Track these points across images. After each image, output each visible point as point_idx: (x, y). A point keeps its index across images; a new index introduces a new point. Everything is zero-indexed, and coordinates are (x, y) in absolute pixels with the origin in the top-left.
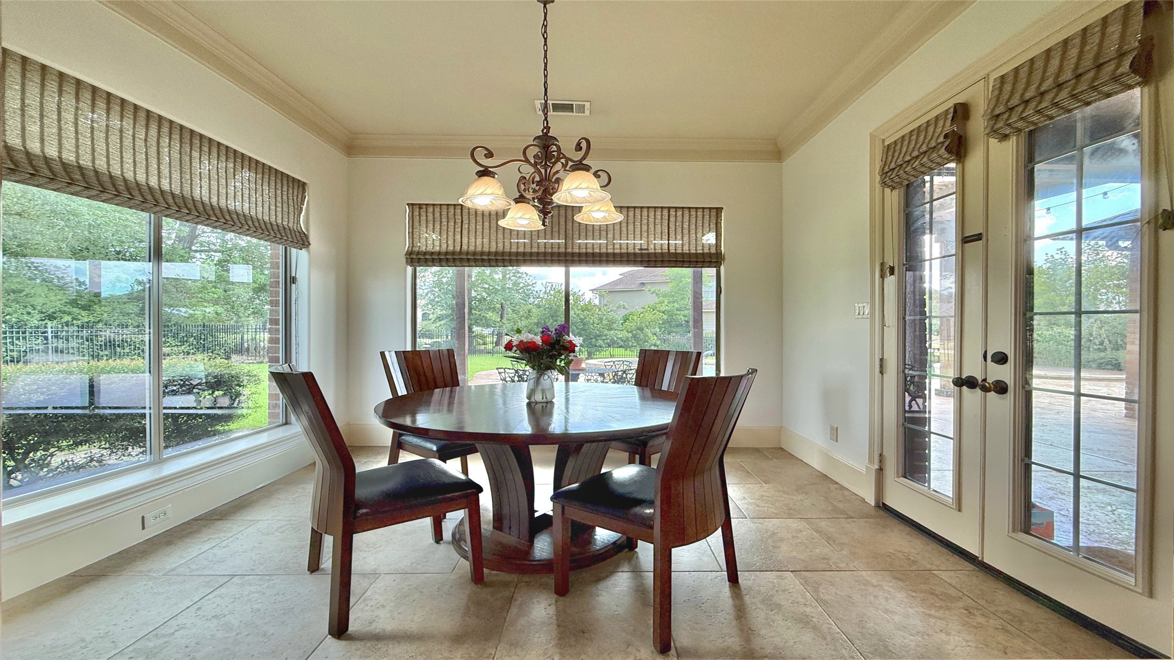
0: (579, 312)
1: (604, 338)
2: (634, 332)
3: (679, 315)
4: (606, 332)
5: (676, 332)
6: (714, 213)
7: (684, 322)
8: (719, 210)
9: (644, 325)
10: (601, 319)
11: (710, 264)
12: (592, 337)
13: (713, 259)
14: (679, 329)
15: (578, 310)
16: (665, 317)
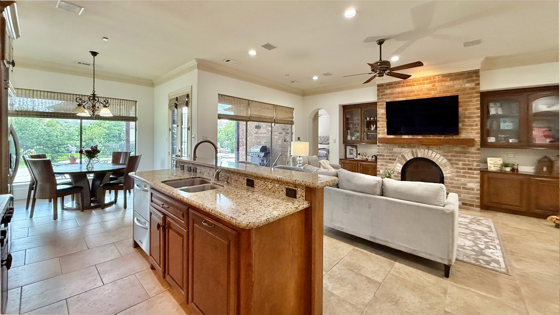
0: (46, 127)
1: (66, 146)
2: (87, 142)
3: (115, 130)
4: (66, 142)
5: (113, 141)
6: (134, 102)
7: (117, 134)
8: (136, 102)
9: (94, 137)
10: (63, 133)
11: (133, 121)
12: (55, 145)
13: (134, 119)
14: (115, 139)
15: (45, 126)
16: (107, 131)
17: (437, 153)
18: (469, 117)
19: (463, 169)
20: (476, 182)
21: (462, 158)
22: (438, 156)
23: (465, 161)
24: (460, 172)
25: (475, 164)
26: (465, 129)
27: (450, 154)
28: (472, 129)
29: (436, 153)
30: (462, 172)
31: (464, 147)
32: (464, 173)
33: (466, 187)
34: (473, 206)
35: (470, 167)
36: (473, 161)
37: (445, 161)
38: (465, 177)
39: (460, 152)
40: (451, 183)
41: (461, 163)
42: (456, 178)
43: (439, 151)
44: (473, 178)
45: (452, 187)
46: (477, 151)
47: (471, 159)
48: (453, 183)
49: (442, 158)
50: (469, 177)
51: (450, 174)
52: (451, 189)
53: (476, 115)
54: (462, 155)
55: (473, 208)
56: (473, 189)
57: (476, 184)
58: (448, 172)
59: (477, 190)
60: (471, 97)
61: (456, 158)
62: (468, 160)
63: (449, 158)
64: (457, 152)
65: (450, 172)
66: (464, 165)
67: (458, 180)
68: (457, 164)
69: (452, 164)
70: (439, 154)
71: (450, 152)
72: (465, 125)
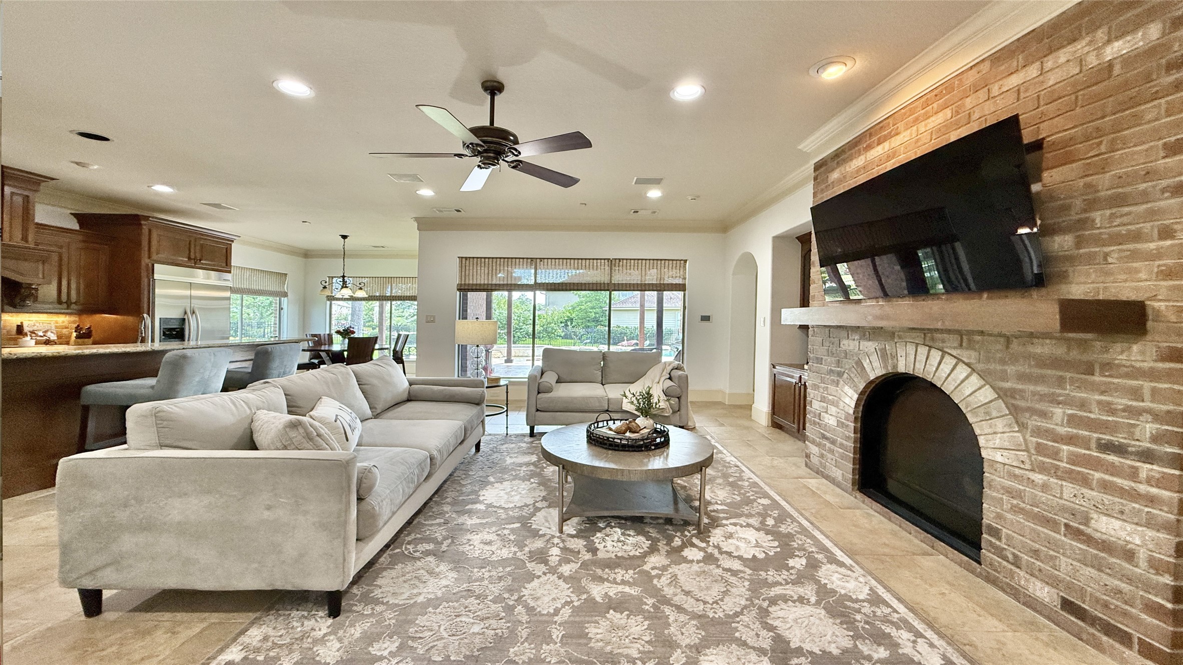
17: (959, 360)
18: (1120, 201)
19: (1070, 440)
20: (1150, 523)
21: (1069, 390)
22: (962, 371)
23: (1083, 405)
24: (1055, 455)
25: (1150, 428)
26: (1090, 259)
27: (1011, 369)
28: (1135, 255)
29: (954, 361)
30: (1064, 456)
31: (1086, 341)
32: (1074, 460)
33: (1089, 531)
34: (1125, 639)
35: (1119, 438)
36: (1136, 413)
37: (987, 394)
38: (1085, 482)
39: (1056, 363)
40: (1009, 491)
41: (1058, 412)
42: (1038, 478)
43: (965, 355)
44: (1134, 496)
45: (1016, 510)
46: (1161, 365)
47: (1122, 402)
48: (1019, 495)
49: (975, 380)
50: (1105, 487)
51: (1005, 453)
52: (1009, 516)
53: (1164, 183)
54: (1068, 375)
55: (1128, 652)
56: (1130, 555)
57: (1150, 533)
58: (997, 441)
59: (1155, 565)
60: (1134, 102)
61: (1040, 388)
62: (1099, 403)
63: (1007, 385)
64: (1042, 362)
65: (1006, 444)
66: (1078, 426)
67: (1045, 487)
68: (1043, 415)
69: (1015, 411)
70: (968, 365)
71: (1014, 359)
72: (1098, 241)
